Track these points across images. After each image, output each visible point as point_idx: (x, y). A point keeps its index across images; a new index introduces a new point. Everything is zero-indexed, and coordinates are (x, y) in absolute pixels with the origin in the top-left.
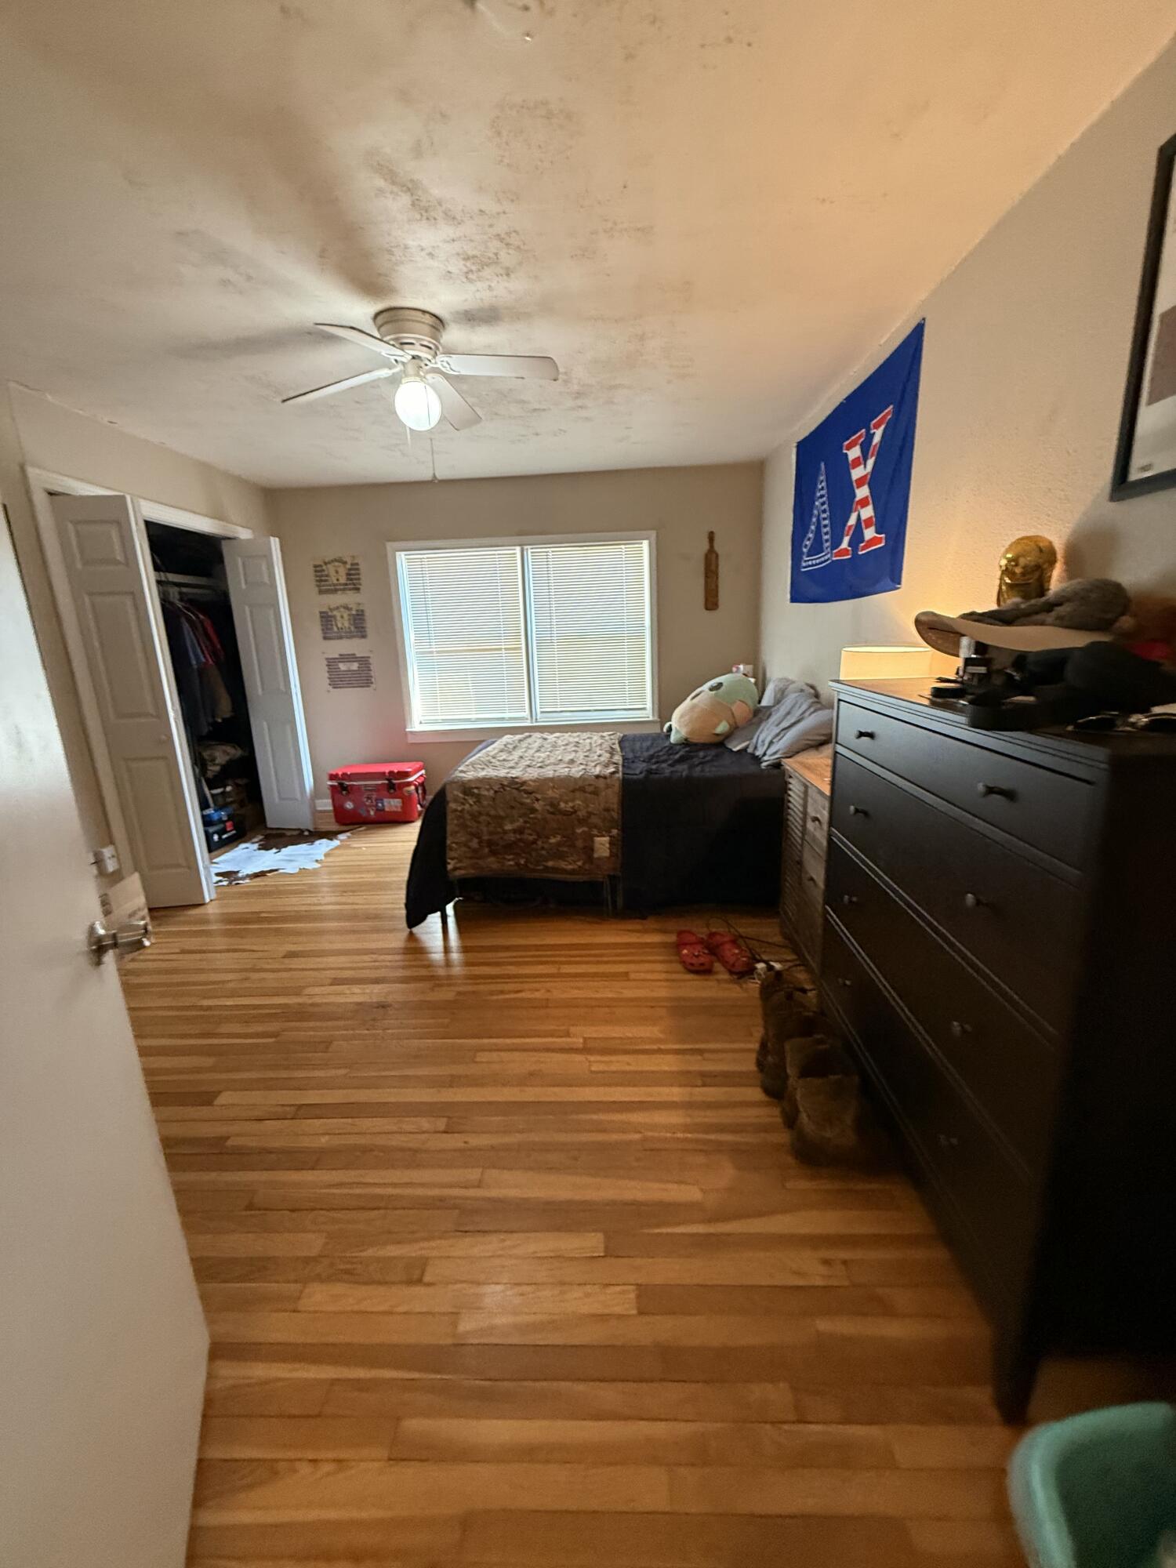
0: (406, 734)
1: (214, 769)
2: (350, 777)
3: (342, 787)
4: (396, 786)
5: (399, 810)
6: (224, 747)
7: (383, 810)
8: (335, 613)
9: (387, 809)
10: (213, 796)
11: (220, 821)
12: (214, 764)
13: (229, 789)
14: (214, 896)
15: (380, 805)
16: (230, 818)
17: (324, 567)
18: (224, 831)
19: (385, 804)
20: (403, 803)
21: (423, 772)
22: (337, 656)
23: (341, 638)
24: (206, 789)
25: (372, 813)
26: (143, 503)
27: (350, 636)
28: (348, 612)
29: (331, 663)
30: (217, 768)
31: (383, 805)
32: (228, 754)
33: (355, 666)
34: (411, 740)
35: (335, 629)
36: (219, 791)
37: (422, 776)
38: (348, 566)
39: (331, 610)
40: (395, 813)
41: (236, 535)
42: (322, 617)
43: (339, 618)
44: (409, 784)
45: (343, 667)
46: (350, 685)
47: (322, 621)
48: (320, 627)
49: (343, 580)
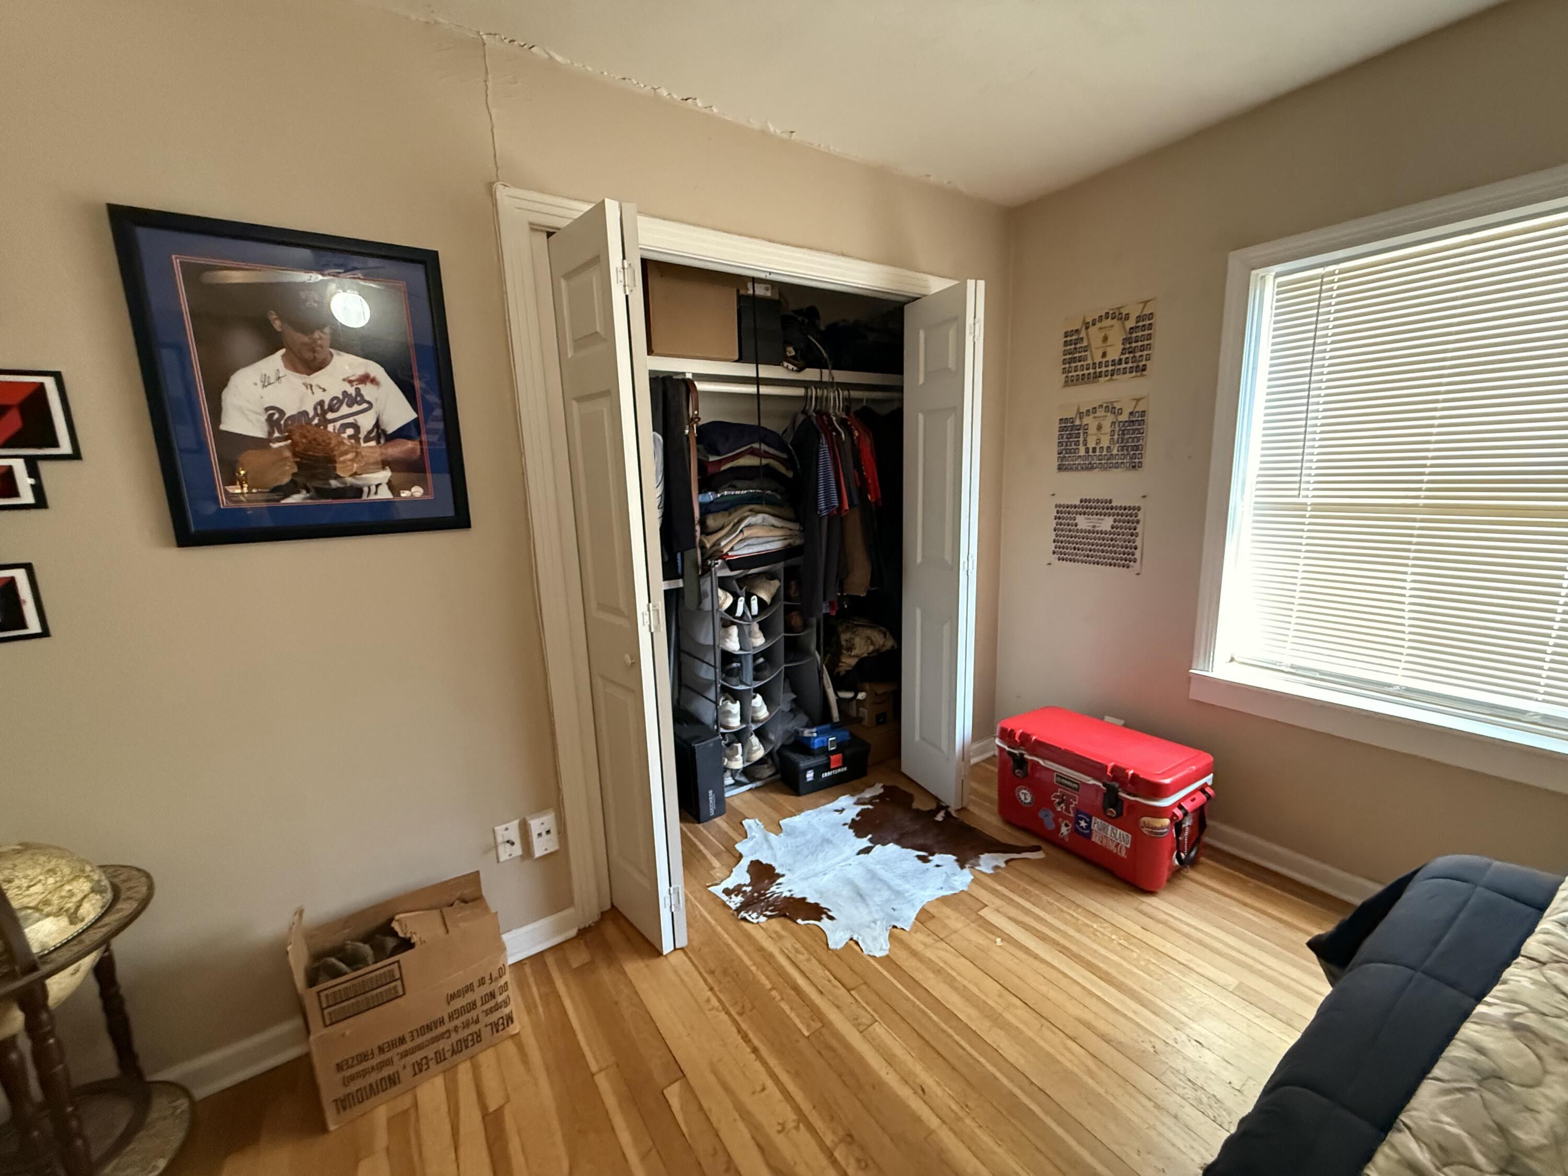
0: (1189, 678)
1: (848, 662)
2: (1040, 748)
3: (1020, 762)
4: (1125, 806)
5: (1123, 854)
6: (869, 632)
7: (1089, 836)
8: (1086, 420)
9: (1095, 839)
10: (840, 701)
11: (824, 751)
12: (850, 656)
13: (861, 696)
14: (682, 942)
15: (1083, 824)
16: (841, 747)
17: (1083, 334)
18: (827, 767)
19: (1095, 827)
20: (1133, 843)
21: (1209, 779)
22: (1078, 503)
23: (1090, 468)
24: (830, 691)
25: (1064, 830)
26: (643, 222)
27: (1107, 463)
28: (1110, 418)
29: (1064, 513)
30: (853, 662)
31: (1089, 827)
32: (872, 643)
33: (1106, 524)
34: (1196, 693)
35: (1082, 452)
36: (849, 695)
37: (1202, 789)
38: (1131, 323)
39: (1081, 415)
40: (1116, 856)
41: (924, 292)
42: (1062, 429)
43: (1092, 430)
44: (1159, 813)
45: (1083, 522)
46: (1091, 559)
47: (1061, 436)
48: (1055, 449)
49: (1114, 353)
